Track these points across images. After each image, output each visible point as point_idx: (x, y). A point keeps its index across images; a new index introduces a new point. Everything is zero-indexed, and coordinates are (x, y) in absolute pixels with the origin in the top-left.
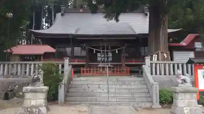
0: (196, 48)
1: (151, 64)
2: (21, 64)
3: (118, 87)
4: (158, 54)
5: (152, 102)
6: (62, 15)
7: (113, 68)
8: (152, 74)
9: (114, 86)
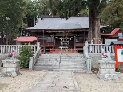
0: (119, 37)
1: (89, 46)
2: (13, 47)
3: (67, 60)
4: (94, 40)
5: (87, 69)
6: (42, 19)
7: (68, 49)
8: (89, 52)
9: (65, 59)
